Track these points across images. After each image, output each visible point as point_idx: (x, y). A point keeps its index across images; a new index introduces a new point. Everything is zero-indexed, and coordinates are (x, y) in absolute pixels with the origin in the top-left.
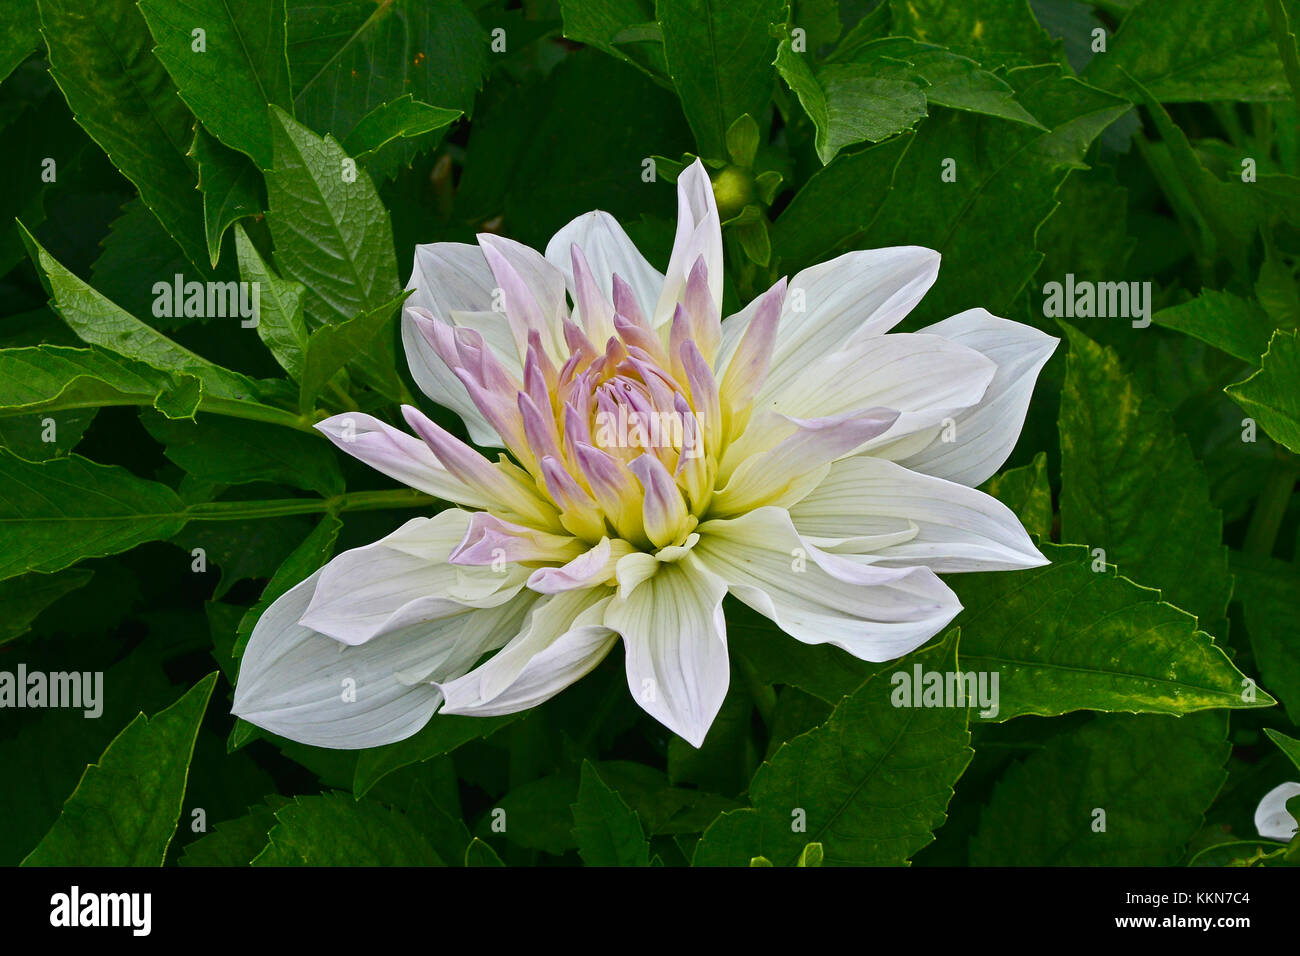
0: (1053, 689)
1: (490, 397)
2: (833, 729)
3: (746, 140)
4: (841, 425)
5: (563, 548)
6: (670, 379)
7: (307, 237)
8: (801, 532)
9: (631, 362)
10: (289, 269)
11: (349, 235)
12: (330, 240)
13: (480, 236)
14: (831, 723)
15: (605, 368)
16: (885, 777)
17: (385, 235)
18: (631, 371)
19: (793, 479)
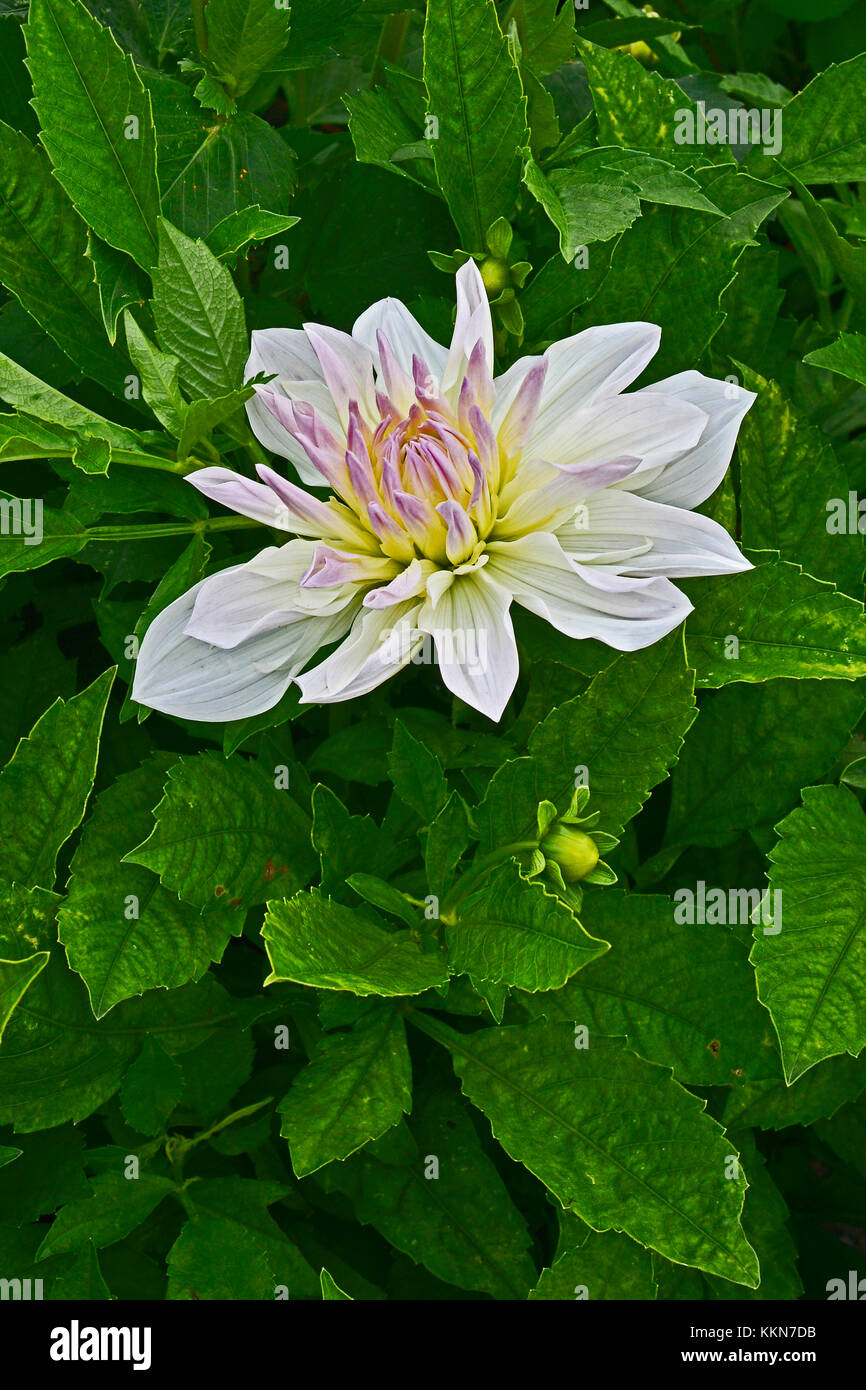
0: (755, 660)
1: (321, 453)
2: (590, 697)
3: (502, 239)
4: (596, 469)
5: (383, 568)
6: (460, 435)
7: (183, 320)
8: (566, 548)
9: (429, 424)
10: (167, 344)
11: (214, 317)
12: (200, 322)
13: (304, 325)
14: (589, 692)
15: (409, 428)
16: (630, 730)
17: (240, 316)
18: (430, 430)
19: (559, 510)
